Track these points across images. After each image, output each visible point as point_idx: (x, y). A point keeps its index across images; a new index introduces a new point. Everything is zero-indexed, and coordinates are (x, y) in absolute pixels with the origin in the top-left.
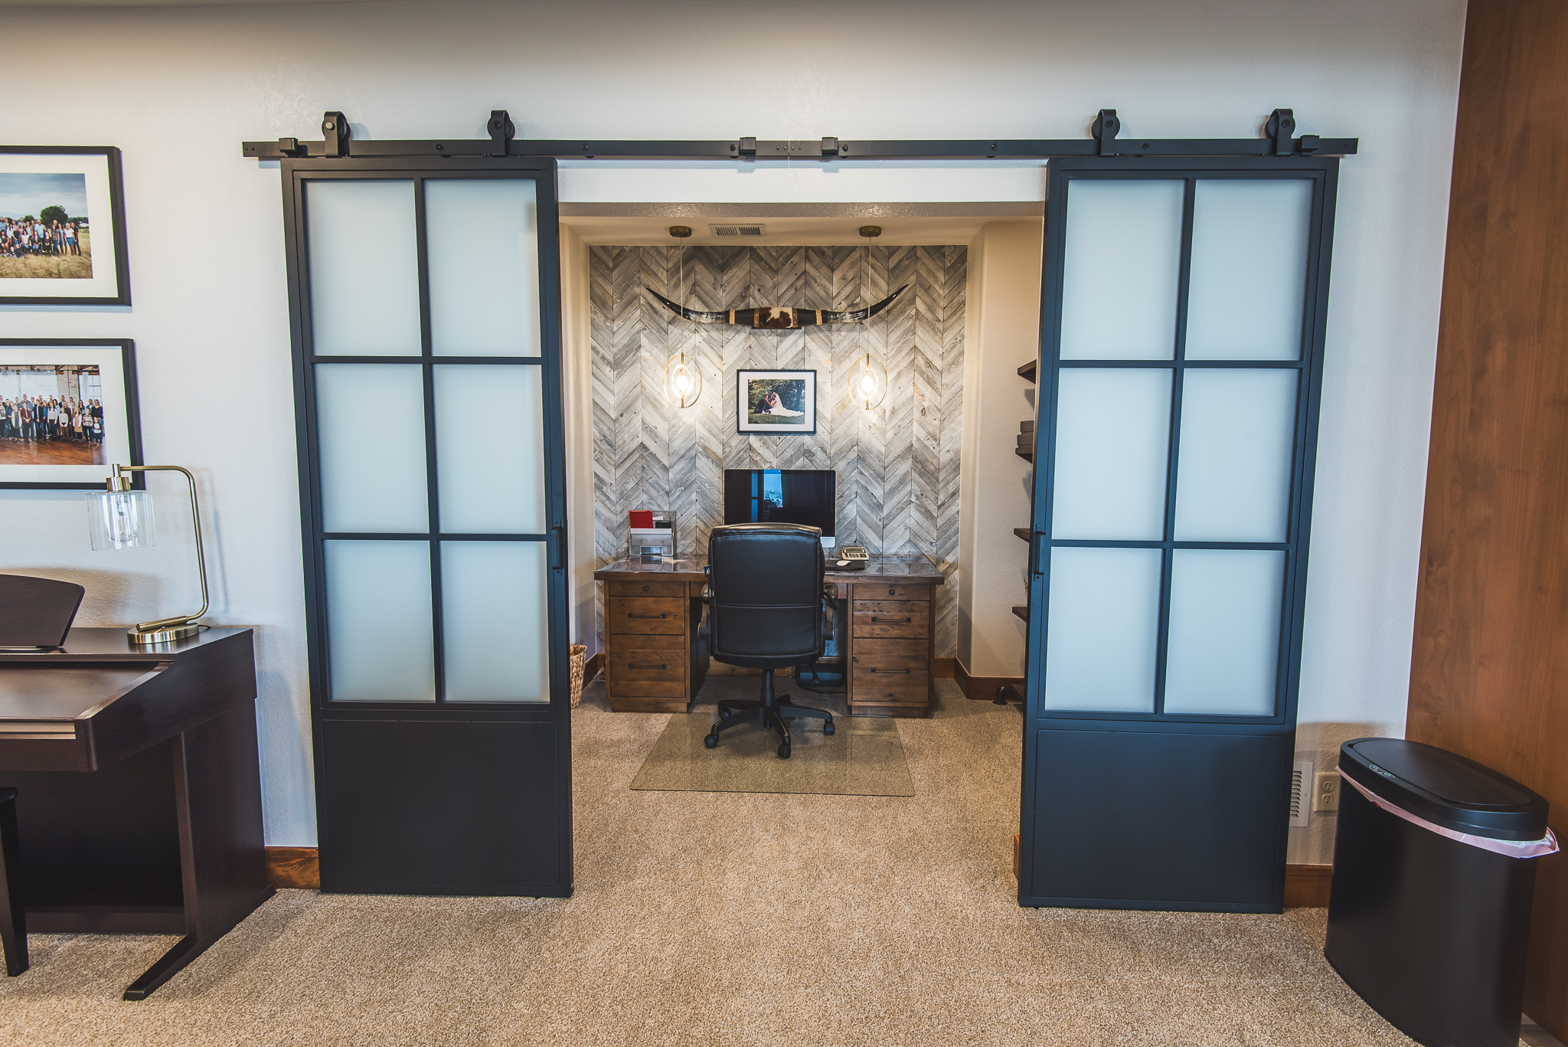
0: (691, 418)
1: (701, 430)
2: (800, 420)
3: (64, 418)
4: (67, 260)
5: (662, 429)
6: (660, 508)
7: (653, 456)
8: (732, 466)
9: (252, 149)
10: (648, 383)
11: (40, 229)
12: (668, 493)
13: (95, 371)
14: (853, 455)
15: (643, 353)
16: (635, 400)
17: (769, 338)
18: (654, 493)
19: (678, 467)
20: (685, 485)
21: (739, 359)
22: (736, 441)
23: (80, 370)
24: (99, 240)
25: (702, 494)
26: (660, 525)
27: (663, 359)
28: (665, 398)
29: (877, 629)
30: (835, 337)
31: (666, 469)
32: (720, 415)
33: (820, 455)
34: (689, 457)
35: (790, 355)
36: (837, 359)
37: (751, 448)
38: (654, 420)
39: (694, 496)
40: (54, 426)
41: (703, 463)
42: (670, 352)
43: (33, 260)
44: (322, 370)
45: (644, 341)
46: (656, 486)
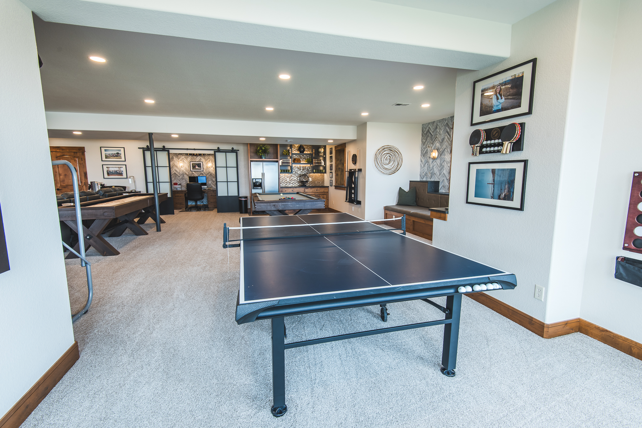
0: (182, 169)
1: (184, 171)
2: (201, 169)
3: (119, 172)
4: (119, 157)
5: (178, 170)
6: (179, 182)
7: (177, 175)
8: (190, 176)
9: (139, 148)
10: (175, 163)
11: (116, 154)
12: (180, 180)
13: (122, 167)
14: (209, 174)
15: (174, 159)
16: (173, 166)
17: (195, 157)
18: (177, 180)
19: (181, 176)
20: (183, 179)
21: (190, 160)
22: (190, 172)
23: (121, 167)
24: (123, 156)
25: (185, 180)
26: (179, 185)
27: (178, 160)
28: (178, 166)
29: (212, 197)
30: (205, 157)
31: (179, 177)
32: (188, 168)
33: (204, 174)
34: (183, 174)
35: (198, 160)
36: (206, 160)
37: (193, 173)
38: (176, 169)
39: (184, 181)
40: (118, 172)
41: (185, 175)
42: (179, 159)
43: (115, 157)
44: (147, 167)
45: (174, 157)
46: (178, 179)
